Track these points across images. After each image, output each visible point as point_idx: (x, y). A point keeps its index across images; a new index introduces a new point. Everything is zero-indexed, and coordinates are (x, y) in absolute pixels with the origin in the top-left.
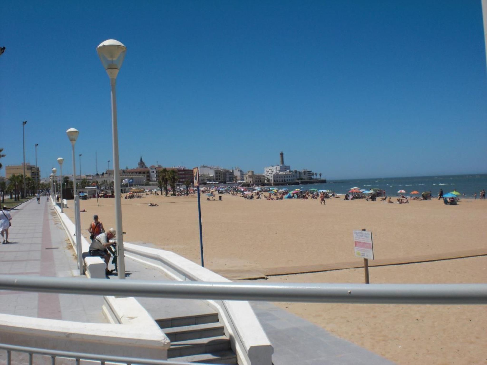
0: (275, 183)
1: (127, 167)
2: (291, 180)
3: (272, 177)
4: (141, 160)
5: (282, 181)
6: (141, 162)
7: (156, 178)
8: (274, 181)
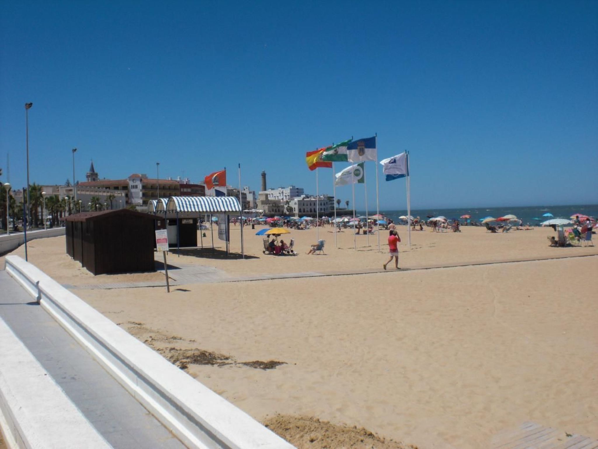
0: (300, 213)
1: (68, 181)
2: (323, 209)
3: (295, 204)
4: (92, 169)
5: (311, 211)
6: (92, 172)
7: (141, 198)
8: (300, 210)
